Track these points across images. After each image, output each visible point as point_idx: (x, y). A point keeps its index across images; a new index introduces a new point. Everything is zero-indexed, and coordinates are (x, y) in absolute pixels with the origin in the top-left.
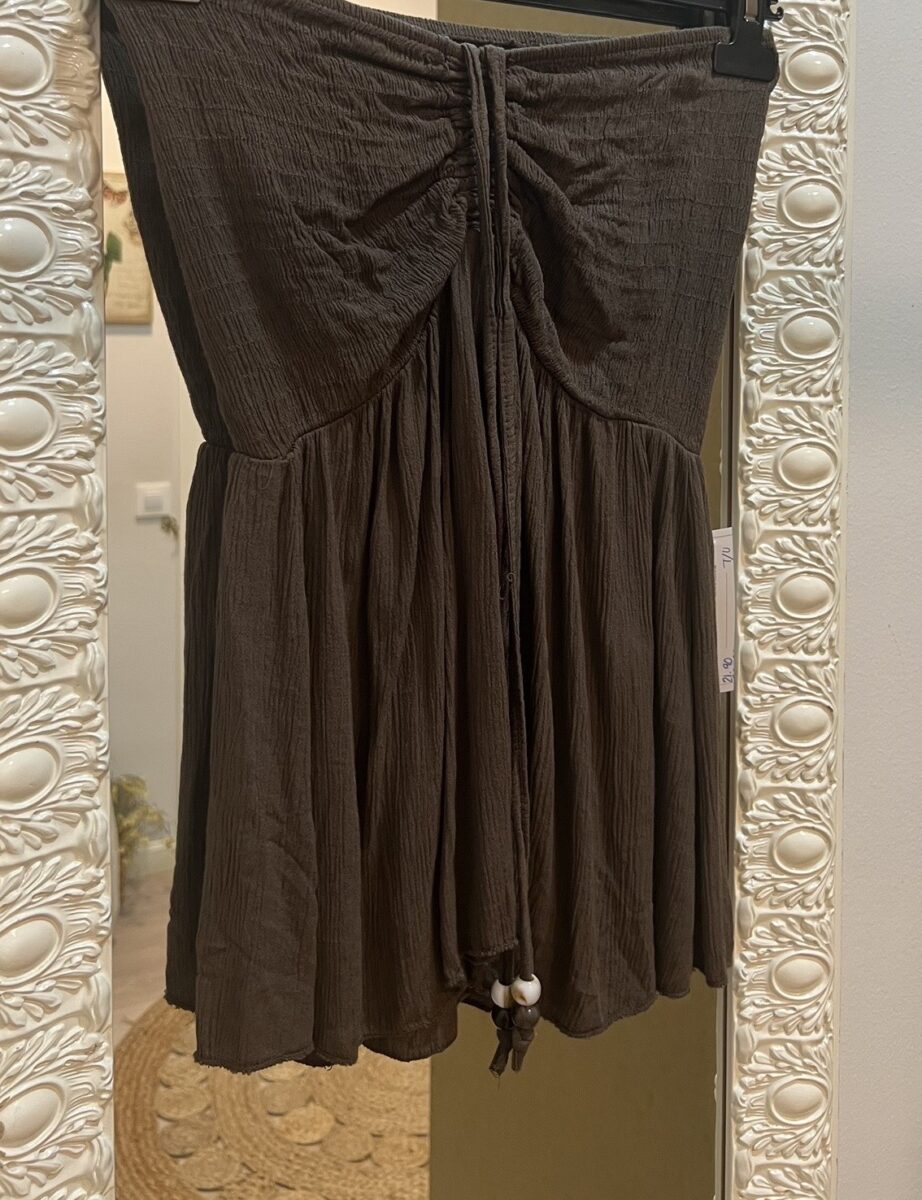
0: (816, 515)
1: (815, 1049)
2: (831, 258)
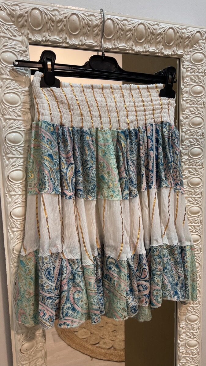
0: (197, 193)
1: (197, 308)
2: (201, 134)
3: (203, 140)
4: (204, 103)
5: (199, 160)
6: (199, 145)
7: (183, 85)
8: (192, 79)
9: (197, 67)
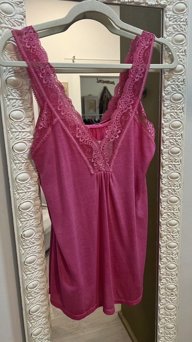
0: (178, 135)
1: (176, 236)
2: (182, 80)
3: (184, 86)
4: (185, 51)
5: (180, 104)
6: (180, 90)
7: (166, 34)
8: (174, 28)
9: (178, 16)
